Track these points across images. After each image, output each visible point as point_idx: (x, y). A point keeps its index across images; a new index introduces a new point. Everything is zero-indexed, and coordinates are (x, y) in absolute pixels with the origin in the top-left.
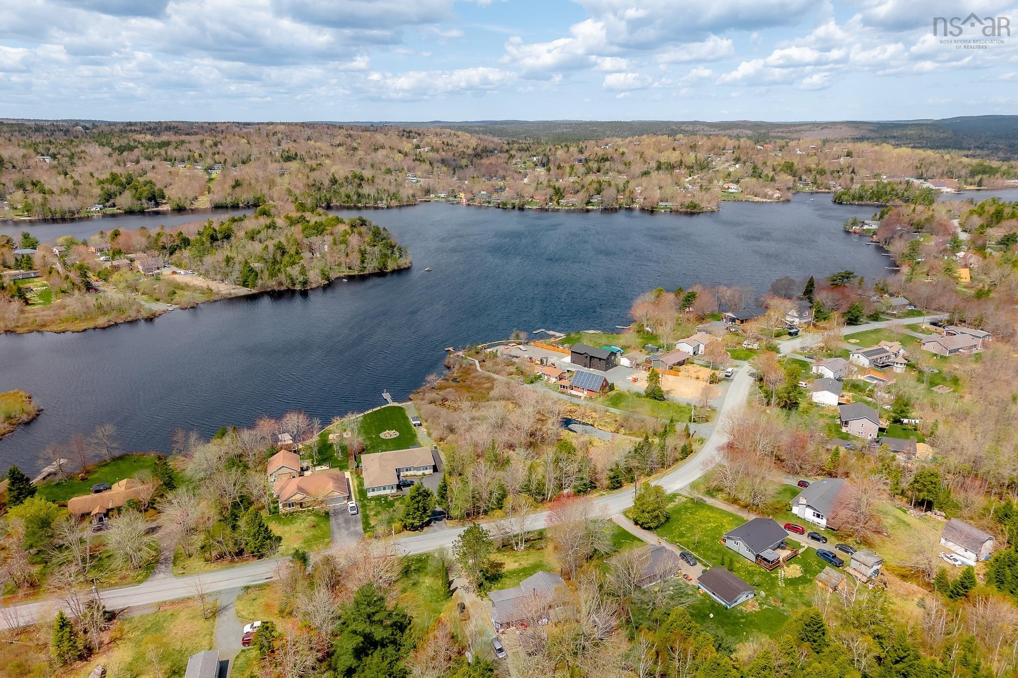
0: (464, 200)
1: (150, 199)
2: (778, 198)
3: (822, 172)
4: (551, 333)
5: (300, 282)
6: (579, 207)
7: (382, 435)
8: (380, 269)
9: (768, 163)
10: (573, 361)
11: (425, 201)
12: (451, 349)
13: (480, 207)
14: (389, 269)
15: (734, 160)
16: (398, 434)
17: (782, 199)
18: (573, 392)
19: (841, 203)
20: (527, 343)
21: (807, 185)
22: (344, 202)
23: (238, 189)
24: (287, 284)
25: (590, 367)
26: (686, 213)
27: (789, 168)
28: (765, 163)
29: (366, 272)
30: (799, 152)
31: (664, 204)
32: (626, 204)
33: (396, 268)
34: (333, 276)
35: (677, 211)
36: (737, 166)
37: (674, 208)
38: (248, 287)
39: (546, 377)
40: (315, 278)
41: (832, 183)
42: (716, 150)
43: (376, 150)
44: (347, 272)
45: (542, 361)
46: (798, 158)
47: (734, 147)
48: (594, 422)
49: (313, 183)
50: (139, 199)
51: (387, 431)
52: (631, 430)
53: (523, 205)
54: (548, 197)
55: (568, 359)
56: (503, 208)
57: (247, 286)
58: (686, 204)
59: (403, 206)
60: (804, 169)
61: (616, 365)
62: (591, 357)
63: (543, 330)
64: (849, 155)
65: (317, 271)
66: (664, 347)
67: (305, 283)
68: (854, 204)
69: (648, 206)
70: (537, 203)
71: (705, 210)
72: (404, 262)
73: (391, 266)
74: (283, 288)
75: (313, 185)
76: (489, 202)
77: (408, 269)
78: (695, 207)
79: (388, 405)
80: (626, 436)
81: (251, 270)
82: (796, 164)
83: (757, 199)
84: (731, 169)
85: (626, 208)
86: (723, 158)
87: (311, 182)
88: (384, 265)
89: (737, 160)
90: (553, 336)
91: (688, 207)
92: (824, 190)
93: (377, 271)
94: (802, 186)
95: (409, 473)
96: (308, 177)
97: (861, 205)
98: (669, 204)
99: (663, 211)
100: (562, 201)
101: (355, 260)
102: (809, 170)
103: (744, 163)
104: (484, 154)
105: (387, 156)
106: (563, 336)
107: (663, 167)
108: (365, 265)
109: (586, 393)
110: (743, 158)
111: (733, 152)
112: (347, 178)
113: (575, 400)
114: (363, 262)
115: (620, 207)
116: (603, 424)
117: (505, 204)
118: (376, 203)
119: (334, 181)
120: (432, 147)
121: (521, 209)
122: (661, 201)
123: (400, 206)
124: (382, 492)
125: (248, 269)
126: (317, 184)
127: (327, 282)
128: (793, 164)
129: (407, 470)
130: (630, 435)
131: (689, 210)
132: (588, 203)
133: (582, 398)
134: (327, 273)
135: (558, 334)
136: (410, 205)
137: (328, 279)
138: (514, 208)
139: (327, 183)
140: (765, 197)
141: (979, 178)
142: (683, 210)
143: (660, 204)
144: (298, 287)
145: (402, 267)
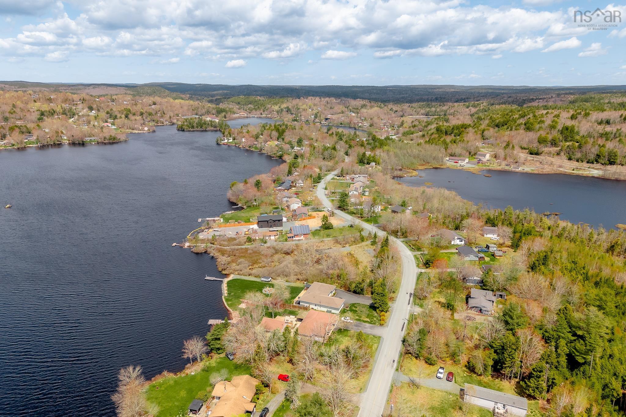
2: (149, 130)
3: (150, 114)
15: (88, 108)
19: (183, 131)
26: (109, 143)
27: (130, 111)
28: (111, 110)
30: (125, 103)
32: (58, 141)
35: (102, 143)
36: (93, 112)
37: (100, 140)
41: (161, 119)
46: (129, 106)
47: (80, 100)
52: (350, 243)
58: (108, 137)
60: (139, 112)
64: (154, 103)
68: (191, 131)
69: (77, 140)
71: (121, 140)
78: (114, 139)
82: (131, 109)
83: (136, 131)
85: (58, 144)
89: (91, 109)
91: (109, 139)
92: (160, 124)
97: (193, 131)
98: (93, 139)
99: (92, 143)
110: (94, 106)
111: (82, 103)
115: (54, 144)
122: (86, 137)
130: (351, 245)
131: (111, 141)
140: (140, 130)
141: (223, 114)
142: (106, 141)
143: (87, 139)
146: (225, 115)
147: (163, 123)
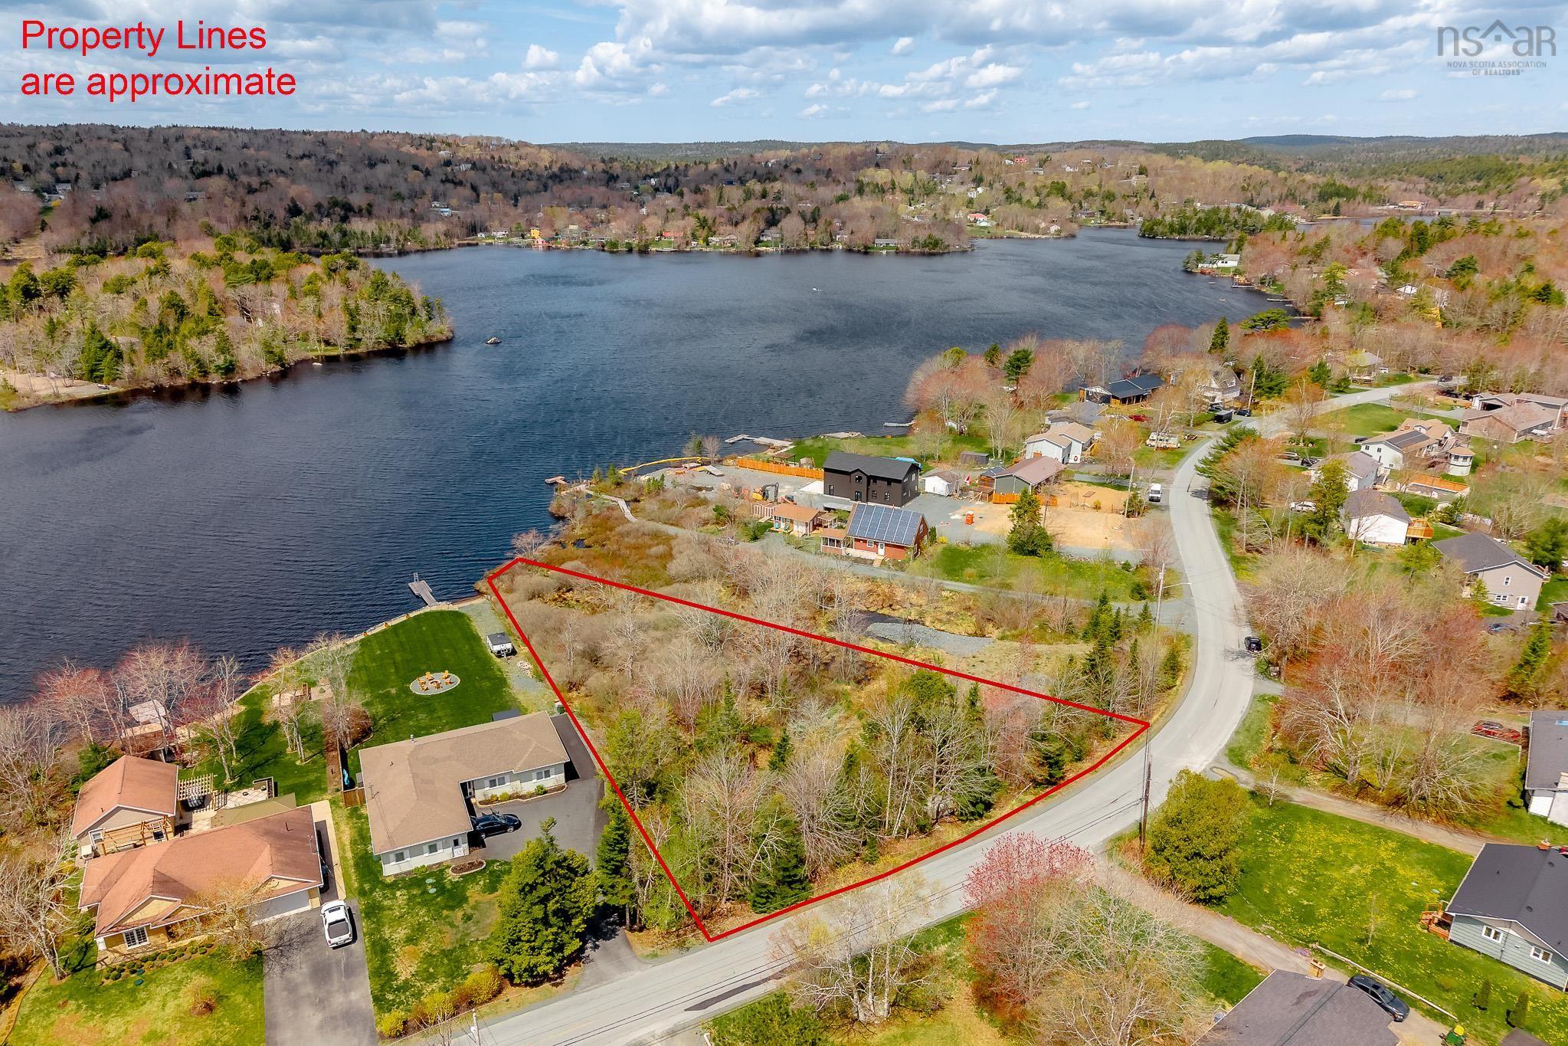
0: (540, 240)
2: (1059, 232)
3: (1110, 197)
4: (763, 440)
5: (218, 368)
6: (744, 248)
7: (416, 687)
8: (389, 344)
9: (1027, 185)
10: (829, 491)
11: (469, 245)
12: (559, 479)
13: (570, 250)
14: (410, 342)
15: (974, 181)
16: (457, 680)
17: (1063, 234)
18: (854, 552)
19: (1155, 239)
20: (719, 461)
21: (1092, 215)
22: (317, 246)
23: (103, 225)
24: (189, 372)
25: (867, 501)
26: (923, 254)
27: (1060, 190)
28: (1022, 184)
29: (362, 350)
30: (1068, 169)
31: (882, 242)
32: (822, 244)
33: (423, 340)
34: (292, 355)
35: (907, 253)
36: (980, 190)
37: (902, 247)
38: (101, 381)
39: (783, 525)
40: (250, 358)
41: (1129, 212)
42: (942, 166)
43: (372, 165)
44: (322, 350)
45: (764, 494)
46: (1070, 178)
47: (971, 162)
48: (921, 614)
49: (255, 214)
51: (429, 675)
52: (1016, 628)
53: (647, 246)
54: (689, 233)
55: (817, 487)
56: (612, 252)
57: (99, 380)
58: (921, 239)
59: (429, 250)
60: (1083, 193)
61: (918, 494)
62: (869, 478)
63: (745, 437)
64: (1143, 171)
65: (257, 347)
66: (997, 454)
67: (229, 369)
69: (858, 242)
70: (670, 243)
71: (951, 249)
72: (438, 329)
73: (412, 335)
74: (180, 382)
75: (256, 218)
76: (585, 243)
77: (448, 342)
78: (936, 244)
79: (427, 609)
80: (1007, 643)
81: (106, 346)
82: (1068, 185)
83: (1024, 235)
84: (973, 195)
85: (822, 250)
86: (956, 178)
87: (249, 211)
88: (397, 334)
89: (978, 181)
90: (768, 446)
91: (925, 245)
92: (1117, 223)
93: (383, 346)
94: (1084, 217)
95: (498, 791)
96: (243, 204)
97: (1184, 240)
98: (892, 242)
99: (884, 252)
100: (714, 239)
101: (337, 325)
102: (1089, 194)
103: (991, 185)
104: (565, 176)
105: (394, 175)
106: (788, 445)
107: (867, 189)
108: (358, 335)
109: (881, 551)
110: (988, 178)
111: (970, 169)
112: (319, 206)
113: (861, 570)
114: (353, 329)
115: (812, 248)
116: (944, 617)
117: (614, 245)
118: (377, 246)
119: (295, 211)
120: (474, 164)
121: (644, 251)
122: (878, 237)
123: (424, 251)
124: (426, 860)
125: (99, 345)
126: (262, 214)
127: (278, 368)
128: (1064, 185)
129: (493, 783)
130: (1015, 637)
131: (927, 250)
132: (757, 242)
133: (876, 564)
134: (277, 351)
135: (777, 443)
136: (441, 249)
137: (280, 360)
138: (630, 251)
139: (281, 214)
140: (1037, 233)
141: (1332, 203)
142: (917, 250)
143: (878, 241)
144: (215, 379)
145: (434, 339)
146: (1338, 206)
147: (1126, 221)
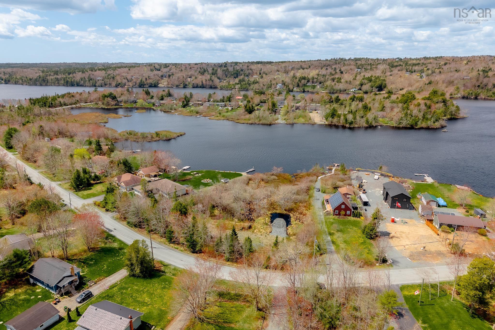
1: (377, 88)
5: (350, 122)
8: (411, 125)
14: (419, 126)
24: (342, 122)
29: (401, 126)
34: (375, 124)
40: (360, 122)
49: (479, 84)
50: (372, 87)
62: (387, 192)
73: (421, 124)
77: (438, 128)
88: (415, 123)
90: (424, 180)
93: (409, 126)
106: (430, 182)
108: (402, 121)
134: (370, 121)
135: (429, 180)
137: (370, 125)
144: (348, 125)
145: (430, 127)
